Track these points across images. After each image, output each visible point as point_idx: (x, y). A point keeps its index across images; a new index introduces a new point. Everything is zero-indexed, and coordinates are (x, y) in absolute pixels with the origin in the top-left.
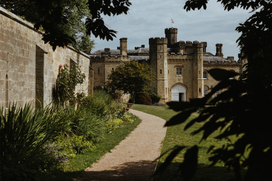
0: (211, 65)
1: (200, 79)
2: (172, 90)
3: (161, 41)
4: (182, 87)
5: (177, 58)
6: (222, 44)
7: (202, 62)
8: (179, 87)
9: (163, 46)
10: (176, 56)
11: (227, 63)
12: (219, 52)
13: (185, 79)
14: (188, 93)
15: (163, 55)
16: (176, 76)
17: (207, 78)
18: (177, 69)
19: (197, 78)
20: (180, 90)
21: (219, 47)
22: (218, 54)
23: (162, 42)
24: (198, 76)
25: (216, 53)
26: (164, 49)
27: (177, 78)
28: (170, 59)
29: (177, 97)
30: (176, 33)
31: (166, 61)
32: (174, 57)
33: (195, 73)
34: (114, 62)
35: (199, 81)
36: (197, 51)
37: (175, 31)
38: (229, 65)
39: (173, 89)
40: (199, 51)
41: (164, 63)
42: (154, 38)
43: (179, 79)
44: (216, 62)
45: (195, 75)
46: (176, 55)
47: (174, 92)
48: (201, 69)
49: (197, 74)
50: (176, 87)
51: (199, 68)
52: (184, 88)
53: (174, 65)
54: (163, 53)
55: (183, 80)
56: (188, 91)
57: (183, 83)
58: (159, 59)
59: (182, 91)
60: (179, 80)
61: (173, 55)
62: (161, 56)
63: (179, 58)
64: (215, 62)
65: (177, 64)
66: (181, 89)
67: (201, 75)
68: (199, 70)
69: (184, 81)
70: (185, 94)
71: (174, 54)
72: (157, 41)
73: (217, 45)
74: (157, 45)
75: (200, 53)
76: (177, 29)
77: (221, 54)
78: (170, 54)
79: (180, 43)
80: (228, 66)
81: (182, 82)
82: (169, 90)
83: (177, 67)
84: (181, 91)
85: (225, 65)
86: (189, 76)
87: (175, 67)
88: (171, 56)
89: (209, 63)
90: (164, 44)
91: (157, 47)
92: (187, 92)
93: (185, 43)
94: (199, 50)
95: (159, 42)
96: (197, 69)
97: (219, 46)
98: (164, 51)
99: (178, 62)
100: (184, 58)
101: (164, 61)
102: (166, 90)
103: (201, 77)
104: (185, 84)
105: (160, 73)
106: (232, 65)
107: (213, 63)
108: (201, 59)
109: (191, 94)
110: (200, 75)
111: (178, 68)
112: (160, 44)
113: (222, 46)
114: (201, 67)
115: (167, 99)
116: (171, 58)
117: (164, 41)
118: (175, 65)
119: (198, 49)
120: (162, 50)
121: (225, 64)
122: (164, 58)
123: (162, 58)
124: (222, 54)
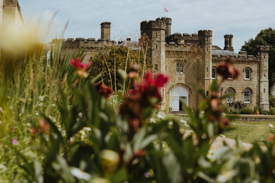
0: (221, 60)
1: (208, 78)
2: (170, 93)
3: (157, 26)
4: (184, 89)
5: (177, 50)
6: (232, 36)
7: (211, 56)
8: (180, 89)
9: (160, 32)
10: (177, 47)
11: (242, 58)
12: (228, 46)
13: (187, 79)
14: (191, 97)
15: (159, 45)
16: (176, 74)
17: (216, 78)
18: (177, 64)
19: (204, 77)
20: (180, 93)
21: (228, 39)
22: (227, 48)
23: (159, 27)
24: (206, 75)
25: (224, 47)
26: (161, 36)
27: (178, 77)
28: (169, 51)
29: (177, 102)
30: (170, 24)
31: (163, 54)
32: (174, 49)
33: (201, 70)
34: (93, 48)
35: (207, 80)
36: (205, 40)
37: (168, 21)
38: (245, 61)
39: (172, 91)
40: (208, 41)
41: (160, 55)
42: (148, 21)
43: (180, 78)
44: (228, 57)
45: (202, 73)
46: (176, 45)
47: (173, 95)
48: (209, 65)
49: (204, 71)
50: (176, 89)
51: (207, 64)
52: (186, 90)
53: (173, 59)
54: (159, 42)
55: (186, 79)
56: (191, 95)
57: (185, 83)
58: (154, 50)
59: (184, 94)
60: (180, 80)
61: (172, 45)
62: (157, 46)
63: (180, 50)
64: (226, 56)
65: (178, 58)
66: (182, 92)
67: (209, 73)
68: (206, 66)
69: (186, 81)
70: (187, 98)
71: (174, 45)
72: (152, 26)
73: (226, 37)
74: (152, 30)
75: (208, 44)
76: (171, 19)
77: (230, 48)
78: (169, 44)
79: (176, 35)
80: (243, 62)
81: (183, 81)
82: (167, 93)
83: (177, 62)
84: (182, 94)
85: (239, 61)
86: (194, 74)
87: (174, 62)
88: (170, 46)
89: (218, 58)
90: (161, 30)
91: (151, 34)
92: (189, 96)
93: (181, 35)
94: (208, 39)
95: (154, 27)
96: (204, 65)
97: (228, 37)
98: (161, 39)
99: (178, 55)
100: (187, 50)
101: (161, 53)
102: (163, 92)
103: (209, 76)
104: (188, 85)
105: (156, 68)
106: (248, 61)
107: (224, 58)
108: (209, 52)
109: (196, 98)
110: (207, 73)
111: (179, 64)
112: (156, 30)
113: (232, 37)
114: (209, 62)
115: (164, 105)
116: (169, 49)
117: (161, 26)
118: (176, 59)
119: (206, 38)
120: (158, 37)
121: (239, 59)
122: (160, 48)
123: (158, 49)
124: (232, 48)
